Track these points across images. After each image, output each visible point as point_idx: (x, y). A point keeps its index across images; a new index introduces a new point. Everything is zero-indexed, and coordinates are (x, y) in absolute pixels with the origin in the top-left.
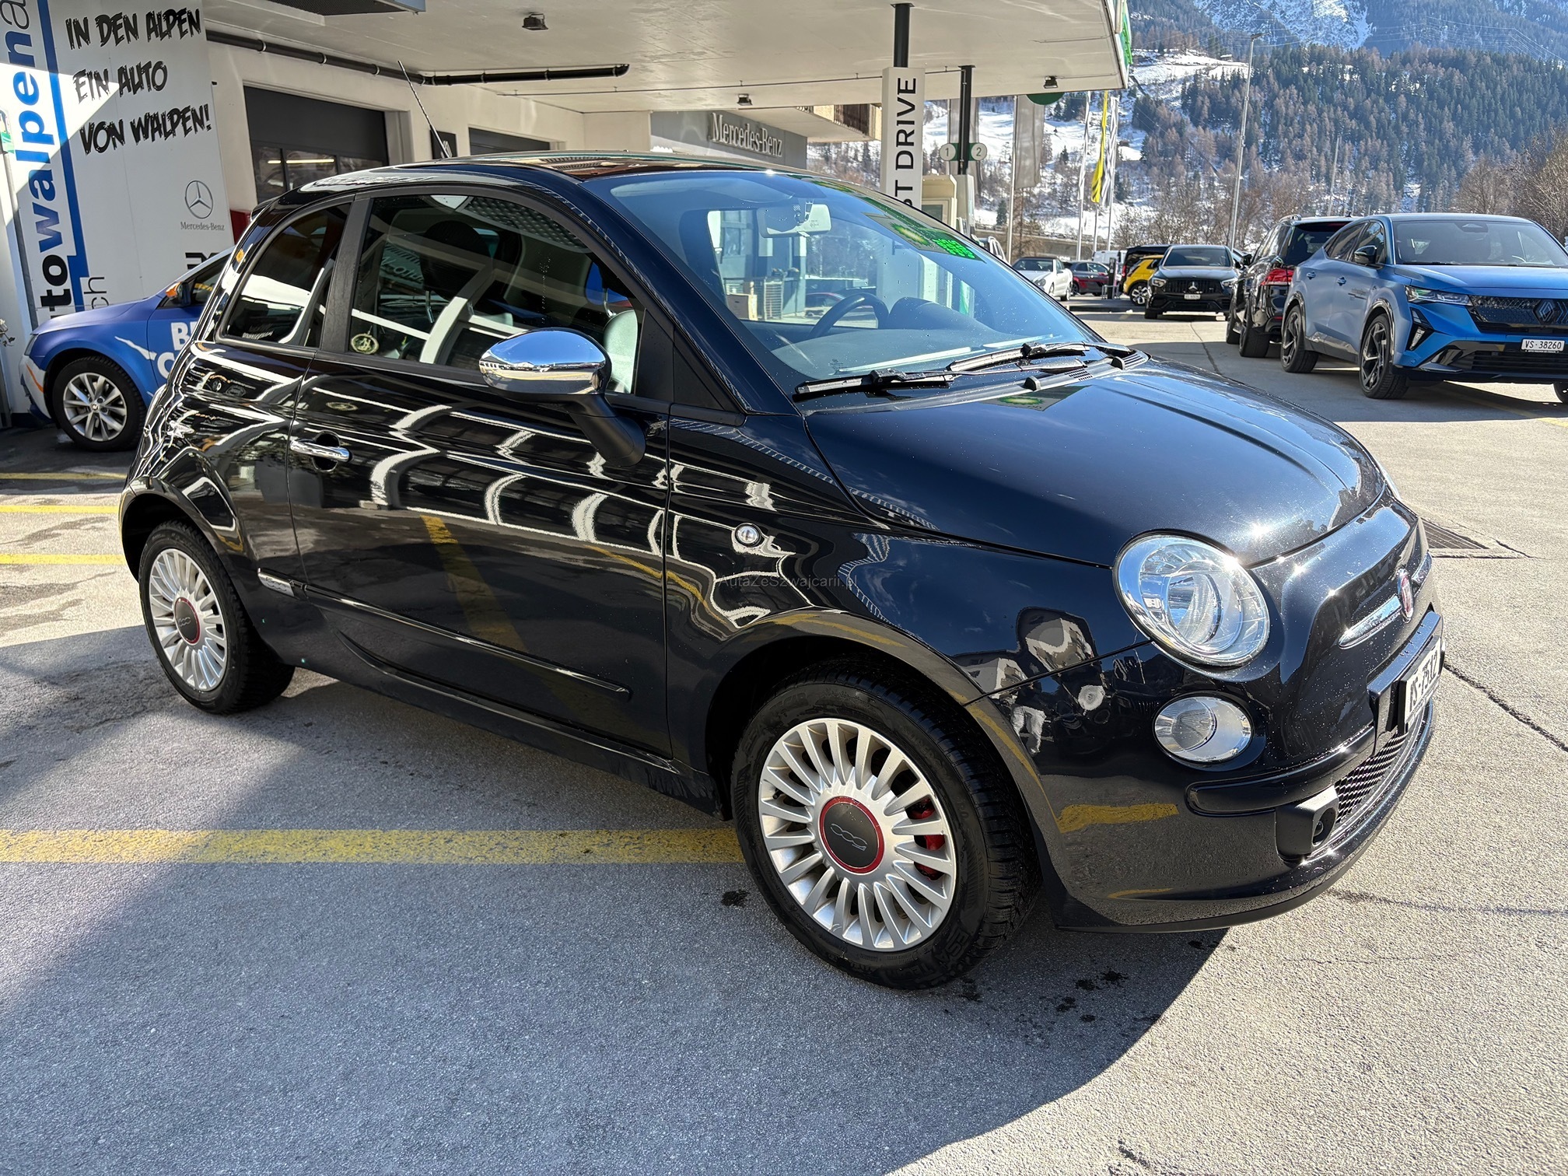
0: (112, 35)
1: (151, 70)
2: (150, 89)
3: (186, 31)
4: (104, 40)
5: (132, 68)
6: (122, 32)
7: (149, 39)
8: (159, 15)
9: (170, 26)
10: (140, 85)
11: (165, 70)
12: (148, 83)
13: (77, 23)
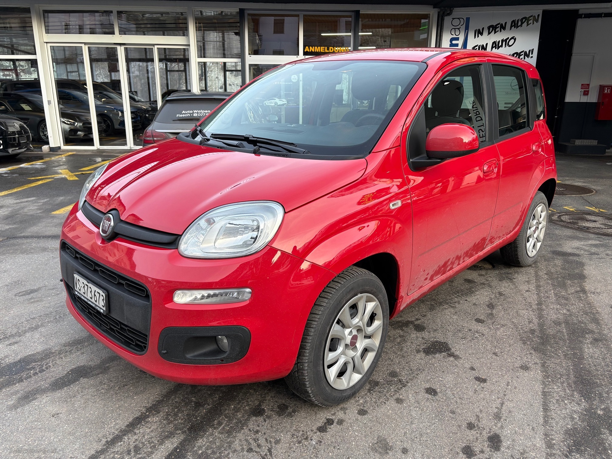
0: (493, 31)
1: (508, 40)
2: (505, 46)
3: (531, 23)
4: (489, 33)
5: (499, 41)
6: (499, 29)
7: (510, 29)
8: (518, 20)
9: (522, 23)
10: (502, 46)
11: (515, 40)
12: (506, 45)
13: (479, 30)
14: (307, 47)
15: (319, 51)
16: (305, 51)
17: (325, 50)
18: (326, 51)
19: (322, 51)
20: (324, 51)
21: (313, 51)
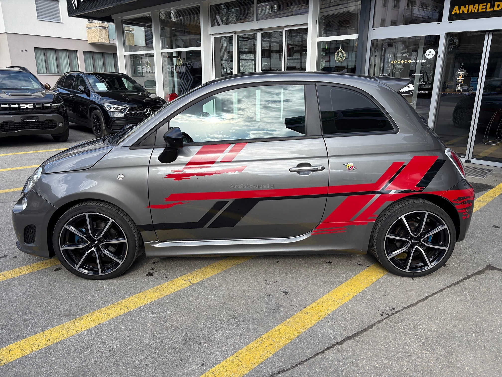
14: (456, 8)
15: (476, 11)
16: (453, 13)
17: (486, 8)
18: (488, 9)
19: (480, 10)
20: (484, 10)
21: (466, 11)
